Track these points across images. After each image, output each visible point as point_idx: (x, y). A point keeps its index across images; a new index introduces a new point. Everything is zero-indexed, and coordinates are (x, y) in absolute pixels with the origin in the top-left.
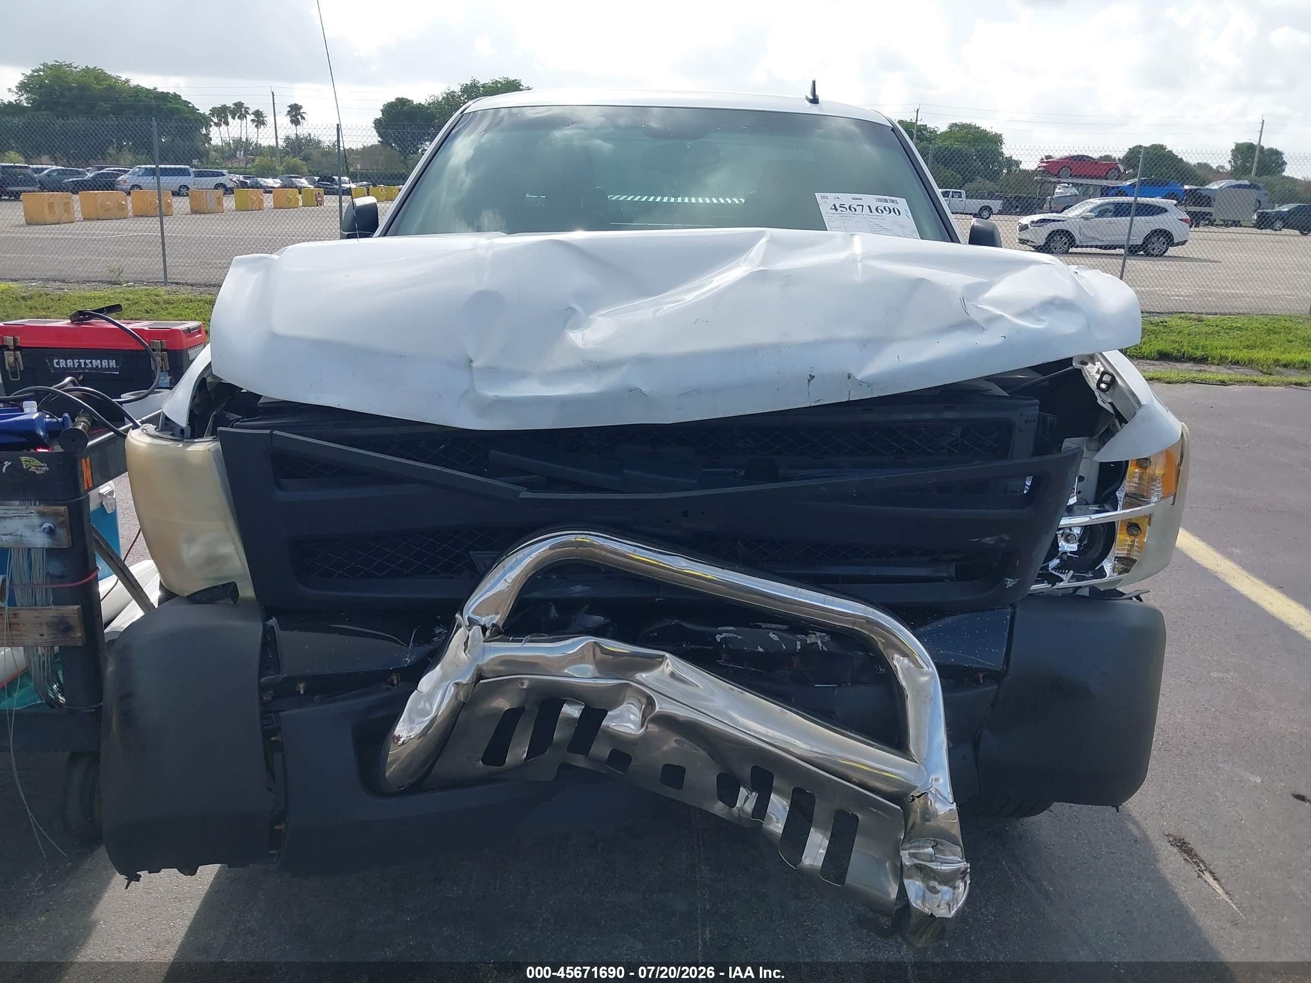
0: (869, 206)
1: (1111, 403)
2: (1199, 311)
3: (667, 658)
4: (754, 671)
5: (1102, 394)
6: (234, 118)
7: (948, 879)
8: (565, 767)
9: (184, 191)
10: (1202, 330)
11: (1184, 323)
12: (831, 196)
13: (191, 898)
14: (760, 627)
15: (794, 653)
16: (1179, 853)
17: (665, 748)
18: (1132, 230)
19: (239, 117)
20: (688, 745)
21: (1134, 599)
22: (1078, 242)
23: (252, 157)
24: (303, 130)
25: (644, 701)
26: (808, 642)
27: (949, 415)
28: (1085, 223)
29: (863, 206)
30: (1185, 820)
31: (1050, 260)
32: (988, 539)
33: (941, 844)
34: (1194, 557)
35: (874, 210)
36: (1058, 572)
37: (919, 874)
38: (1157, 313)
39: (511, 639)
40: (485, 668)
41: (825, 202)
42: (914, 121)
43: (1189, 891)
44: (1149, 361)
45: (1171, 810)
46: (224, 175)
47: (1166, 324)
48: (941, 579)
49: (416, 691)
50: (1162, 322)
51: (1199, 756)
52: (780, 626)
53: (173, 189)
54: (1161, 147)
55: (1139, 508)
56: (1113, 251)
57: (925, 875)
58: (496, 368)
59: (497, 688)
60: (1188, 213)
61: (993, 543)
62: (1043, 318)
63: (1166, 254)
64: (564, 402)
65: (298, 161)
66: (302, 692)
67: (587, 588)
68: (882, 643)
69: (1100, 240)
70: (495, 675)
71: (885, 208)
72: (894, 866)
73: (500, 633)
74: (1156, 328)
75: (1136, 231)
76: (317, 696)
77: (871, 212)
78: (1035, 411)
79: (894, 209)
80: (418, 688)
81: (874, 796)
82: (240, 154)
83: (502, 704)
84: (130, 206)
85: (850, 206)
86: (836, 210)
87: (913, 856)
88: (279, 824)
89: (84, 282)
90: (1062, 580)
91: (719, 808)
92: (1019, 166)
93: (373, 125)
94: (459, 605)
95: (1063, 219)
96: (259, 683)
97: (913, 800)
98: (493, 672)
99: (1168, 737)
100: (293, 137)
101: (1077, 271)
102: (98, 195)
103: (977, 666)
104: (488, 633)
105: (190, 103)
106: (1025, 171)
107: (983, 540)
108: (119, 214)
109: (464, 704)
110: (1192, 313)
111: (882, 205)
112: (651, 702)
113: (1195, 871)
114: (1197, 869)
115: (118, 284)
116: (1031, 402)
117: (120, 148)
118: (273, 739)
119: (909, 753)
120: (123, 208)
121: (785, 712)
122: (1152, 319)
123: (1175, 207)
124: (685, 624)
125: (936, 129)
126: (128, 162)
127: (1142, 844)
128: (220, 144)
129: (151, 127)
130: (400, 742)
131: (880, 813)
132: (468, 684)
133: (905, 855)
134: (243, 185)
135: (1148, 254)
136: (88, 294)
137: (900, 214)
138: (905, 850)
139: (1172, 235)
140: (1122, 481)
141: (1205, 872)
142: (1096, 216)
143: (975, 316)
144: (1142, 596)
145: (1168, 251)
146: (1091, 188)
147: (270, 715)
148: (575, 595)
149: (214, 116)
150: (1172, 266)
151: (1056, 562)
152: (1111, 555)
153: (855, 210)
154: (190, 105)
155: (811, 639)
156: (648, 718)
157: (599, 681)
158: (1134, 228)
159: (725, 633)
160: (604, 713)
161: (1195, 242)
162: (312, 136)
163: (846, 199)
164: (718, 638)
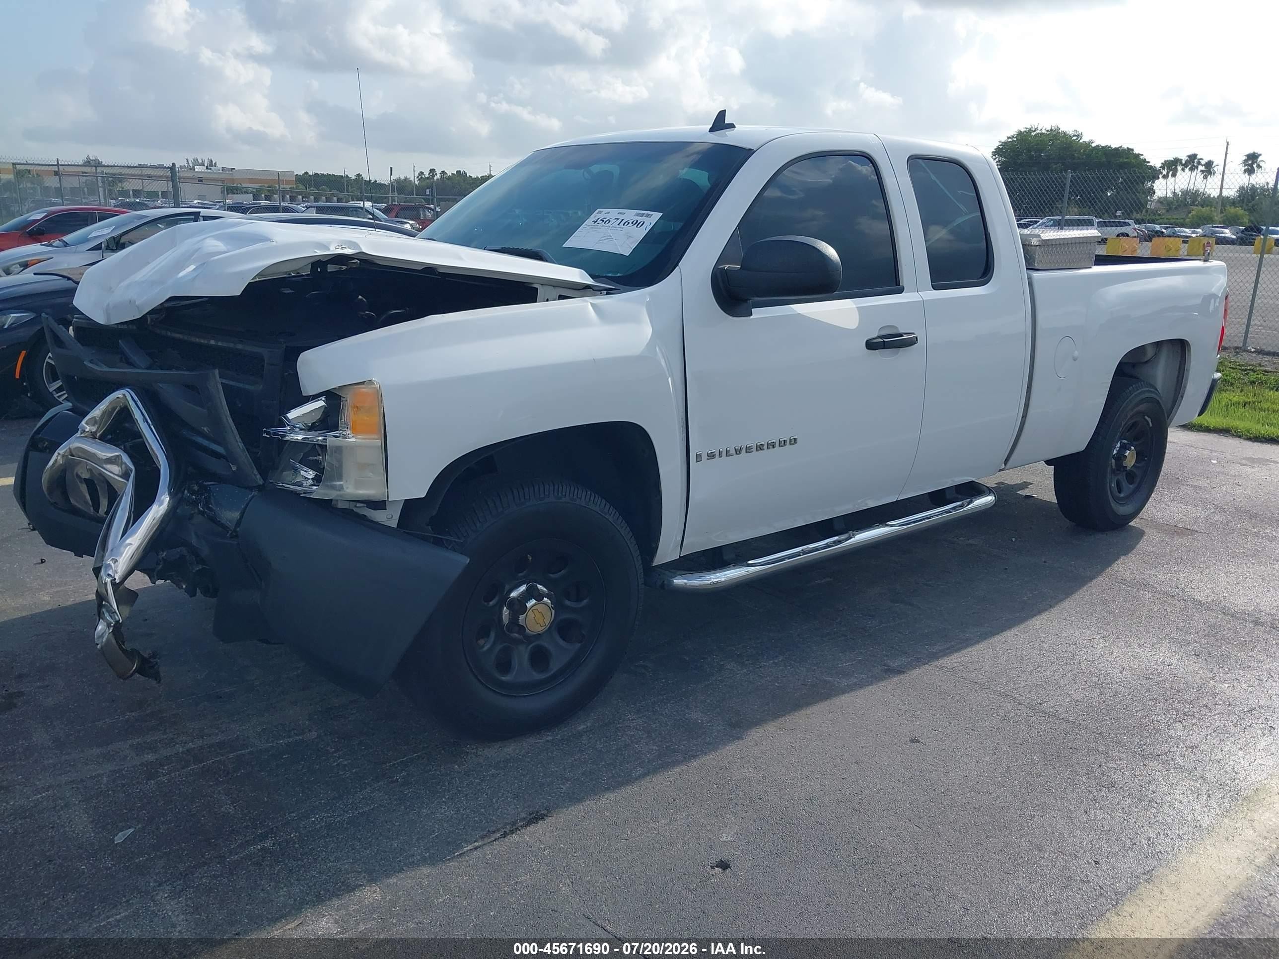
0: (622, 220)
12: (605, 211)
16: (521, 818)
19: (1189, 169)
24: (1254, 180)
29: (618, 219)
35: (623, 223)
41: (595, 216)
71: (633, 222)
77: (619, 224)
79: (640, 222)
85: (608, 220)
86: (595, 223)
111: (634, 219)
113: (498, 829)
128: (1163, 196)
137: (641, 227)
141: (501, 833)
163: (614, 213)
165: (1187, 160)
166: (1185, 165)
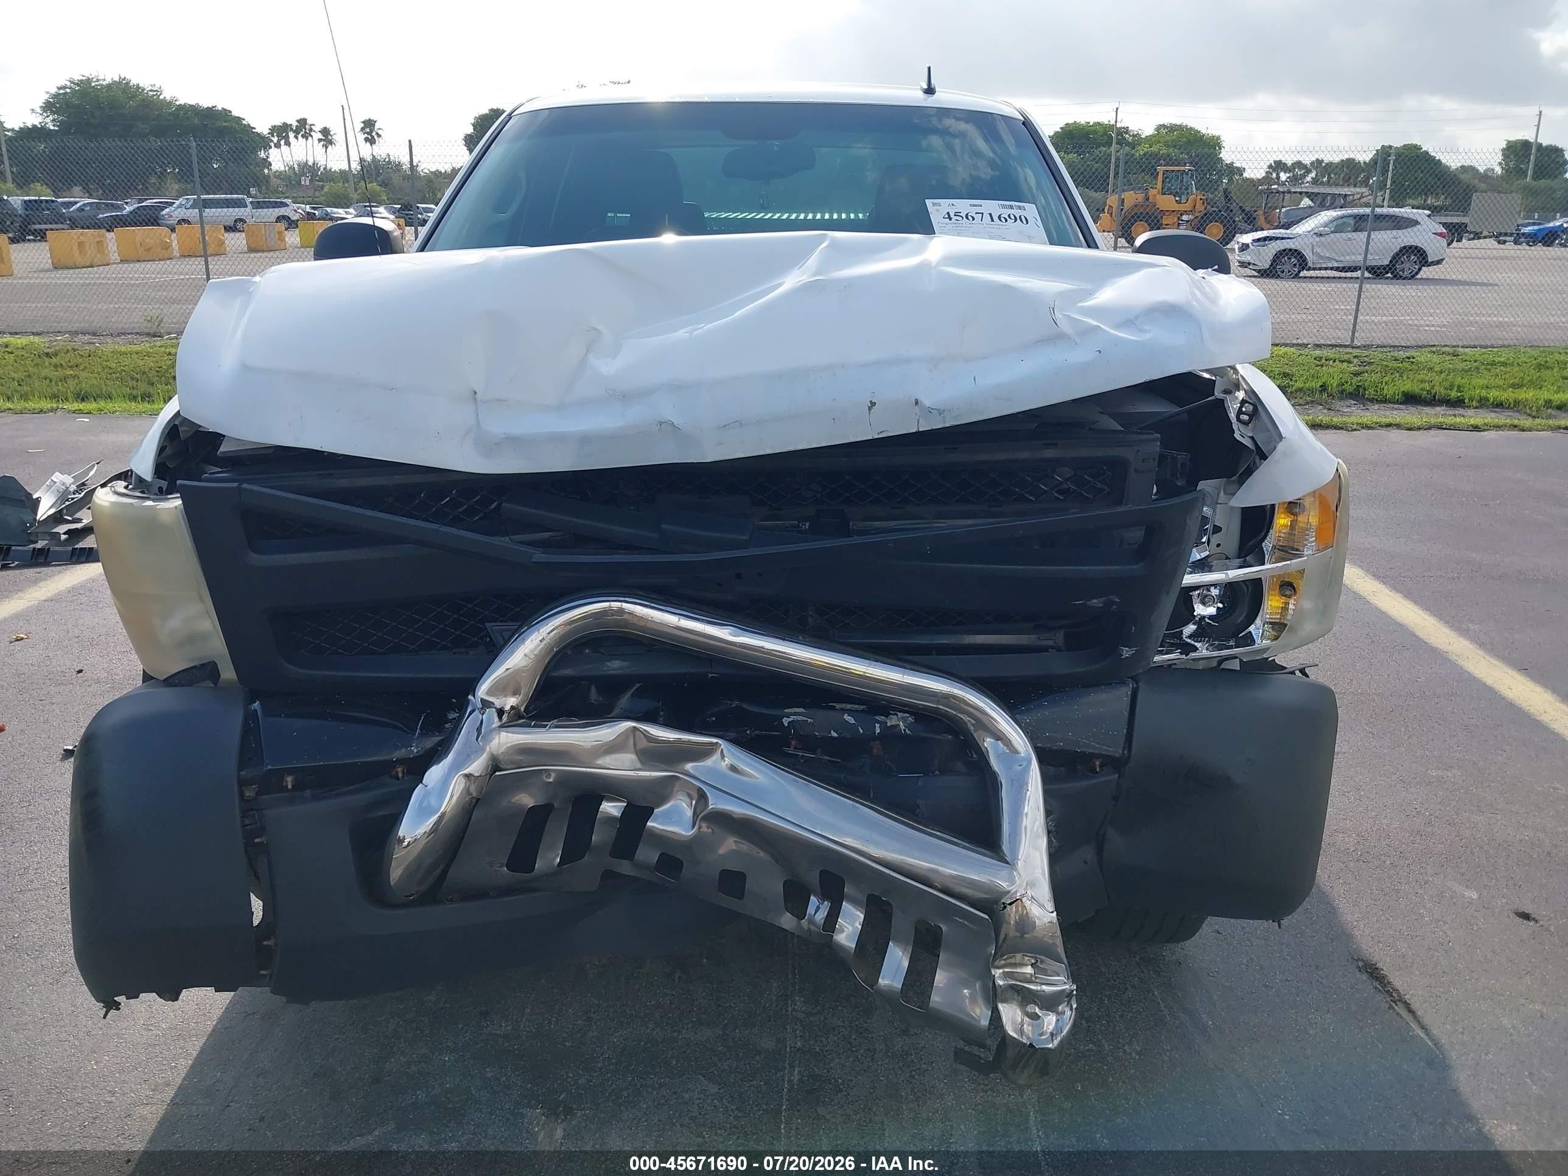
0: (990, 214)
1: (1252, 438)
2: (1455, 344)
3: (721, 745)
4: (829, 761)
5: (1242, 427)
6: (296, 137)
7: (1050, 1003)
8: (609, 875)
9: (239, 225)
10: (1457, 367)
11: (1436, 358)
12: (945, 202)
13: (197, 1035)
14: (834, 708)
15: (874, 738)
16: (1368, 981)
17: (721, 851)
18: (1370, 247)
19: (303, 136)
20: (745, 847)
21: (1297, 672)
22: (1310, 264)
23: (321, 183)
24: (381, 150)
25: (695, 795)
26: (889, 724)
27: (1049, 453)
28: (1318, 239)
29: (982, 214)
30: (1379, 942)
31: (1168, 263)
32: (1095, 601)
33: (1042, 962)
34: (1421, 634)
35: (996, 218)
36: (1194, 640)
37: (1016, 997)
38: (1403, 347)
39: (533, 724)
40: (501, 757)
41: (938, 210)
42: (1113, 122)
43: (1377, 1025)
44: (1392, 405)
45: (1363, 931)
46: (288, 206)
47: (1414, 360)
48: (1045, 649)
49: (421, 785)
50: (1409, 358)
51: (1405, 868)
52: (856, 706)
53: (227, 224)
54: (1417, 148)
55: (1289, 562)
56: (1349, 274)
57: (1022, 998)
58: (504, 401)
59: (520, 781)
60: (1444, 225)
61: (1101, 605)
62: (1148, 328)
63: (1418, 276)
64: (585, 440)
65: (374, 186)
66: (290, 787)
67: (627, 663)
68: (973, 725)
69: (1337, 261)
70: (512, 766)
71: (1009, 216)
72: (985, 988)
73: (521, 717)
74: (1400, 365)
75: (1375, 247)
76: (308, 791)
77: (992, 220)
78: (1157, 447)
79: (1020, 217)
80: (424, 781)
81: (958, 903)
82: (305, 181)
83: (527, 800)
84: (175, 243)
85: (967, 215)
86: (950, 219)
87: (1006, 975)
88: (268, 938)
89: (119, 335)
90: (1195, 649)
91: (787, 921)
92: (1242, 174)
93: (464, 142)
94: (471, 686)
95: (1293, 236)
96: (238, 776)
97: (1005, 907)
98: (512, 762)
99: (1369, 846)
100: (369, 159)
101: (1205, 276)
102: (137, 231)
103: (1091, 751)
104: (505, 718)
105: (244, 120)
106: (1248, 179)
107: (1088, 603)
108: (163, 254)
109: (478, 799)
110: (1446, 346)
111: (1005, 213)
112: (702, 797)
113: (1387, 1001)
114: (1388, 999)
115: (159, 336)
116: (1151, 436)
117: (162, 176)
118: (256, 840)
119: (1001, 854)
120: (167, 247)
121: (856, 807)
122: (1396, 354)
123: (1427, 218)
124: (745, 706)
125: (1140, 132)
126: (174, 193)
127: (1325, 970)
128: (282, 169)
129: (190, 148)
130: (406, 843)
131: (966, 923)
132: (480, 776)
133: (997, 973)
134: (311, 217)
135: (1396, 277)
136: (123, 349)
137: (1027, 223)
138: (999, 968)
139: (1424, 252)
140: (1268, 532)
141: (1398, 1003)
142: (1332, 232)
143: (1065, 327)
144: (1307, 670)
145: (1421, 272)
146: (1329, 198)
147: (252, 813)
148: (611, 672)
149: (273, 136)
150: (1427, 291)
151: (1191, 628)
152: (1258, 621)
153: (974, 219)
154: (244, 122)
155: (892, 721)
156: (700, 817)
157: (642, 773)
158: (1372, 243)
159: (792, 716)
160: (648, 812)
161: (1453, 260)
162: (392, 158)
163: (963, 205)
164: (786, 721)
165: (297, 126)
166: (297, 132)
